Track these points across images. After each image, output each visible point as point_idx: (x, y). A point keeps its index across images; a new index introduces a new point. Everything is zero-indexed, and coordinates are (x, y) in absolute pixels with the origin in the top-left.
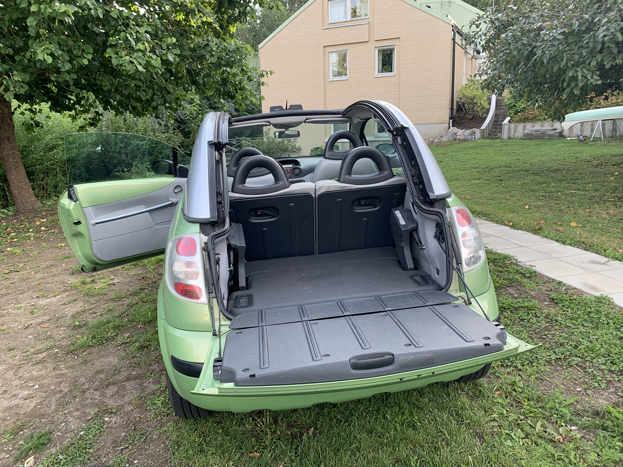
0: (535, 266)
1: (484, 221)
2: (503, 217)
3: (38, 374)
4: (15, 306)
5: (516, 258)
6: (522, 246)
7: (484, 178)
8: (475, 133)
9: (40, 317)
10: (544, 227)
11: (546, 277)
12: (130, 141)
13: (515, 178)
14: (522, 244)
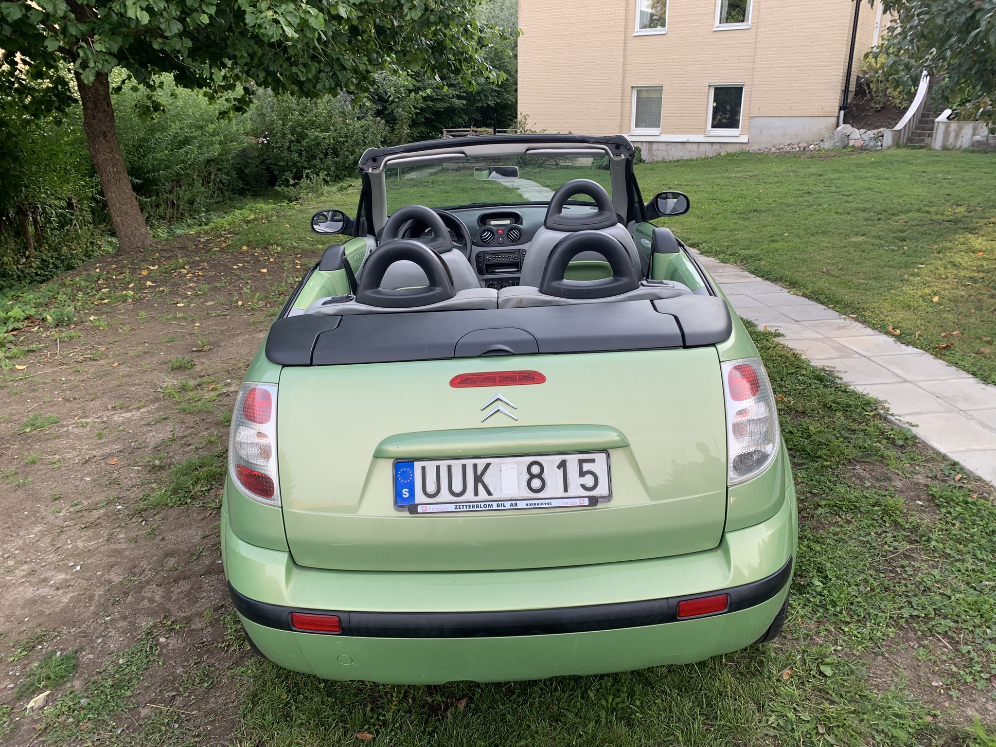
0: (917, 426)
1: (853, 322)
2: (887, 316)
3: (84, 546)
4: (78, 421)
5: (886, 405)
6: (905, 381)
7: (874, 233)
8: (883, 136)
9: (110, 444)
10: (957, 343)
11: (933, 449)
12: (306, 131)
13: (930, 237)
14: (908, 377)
